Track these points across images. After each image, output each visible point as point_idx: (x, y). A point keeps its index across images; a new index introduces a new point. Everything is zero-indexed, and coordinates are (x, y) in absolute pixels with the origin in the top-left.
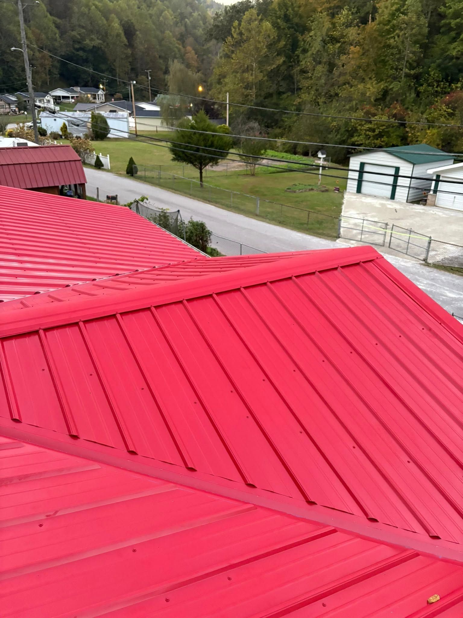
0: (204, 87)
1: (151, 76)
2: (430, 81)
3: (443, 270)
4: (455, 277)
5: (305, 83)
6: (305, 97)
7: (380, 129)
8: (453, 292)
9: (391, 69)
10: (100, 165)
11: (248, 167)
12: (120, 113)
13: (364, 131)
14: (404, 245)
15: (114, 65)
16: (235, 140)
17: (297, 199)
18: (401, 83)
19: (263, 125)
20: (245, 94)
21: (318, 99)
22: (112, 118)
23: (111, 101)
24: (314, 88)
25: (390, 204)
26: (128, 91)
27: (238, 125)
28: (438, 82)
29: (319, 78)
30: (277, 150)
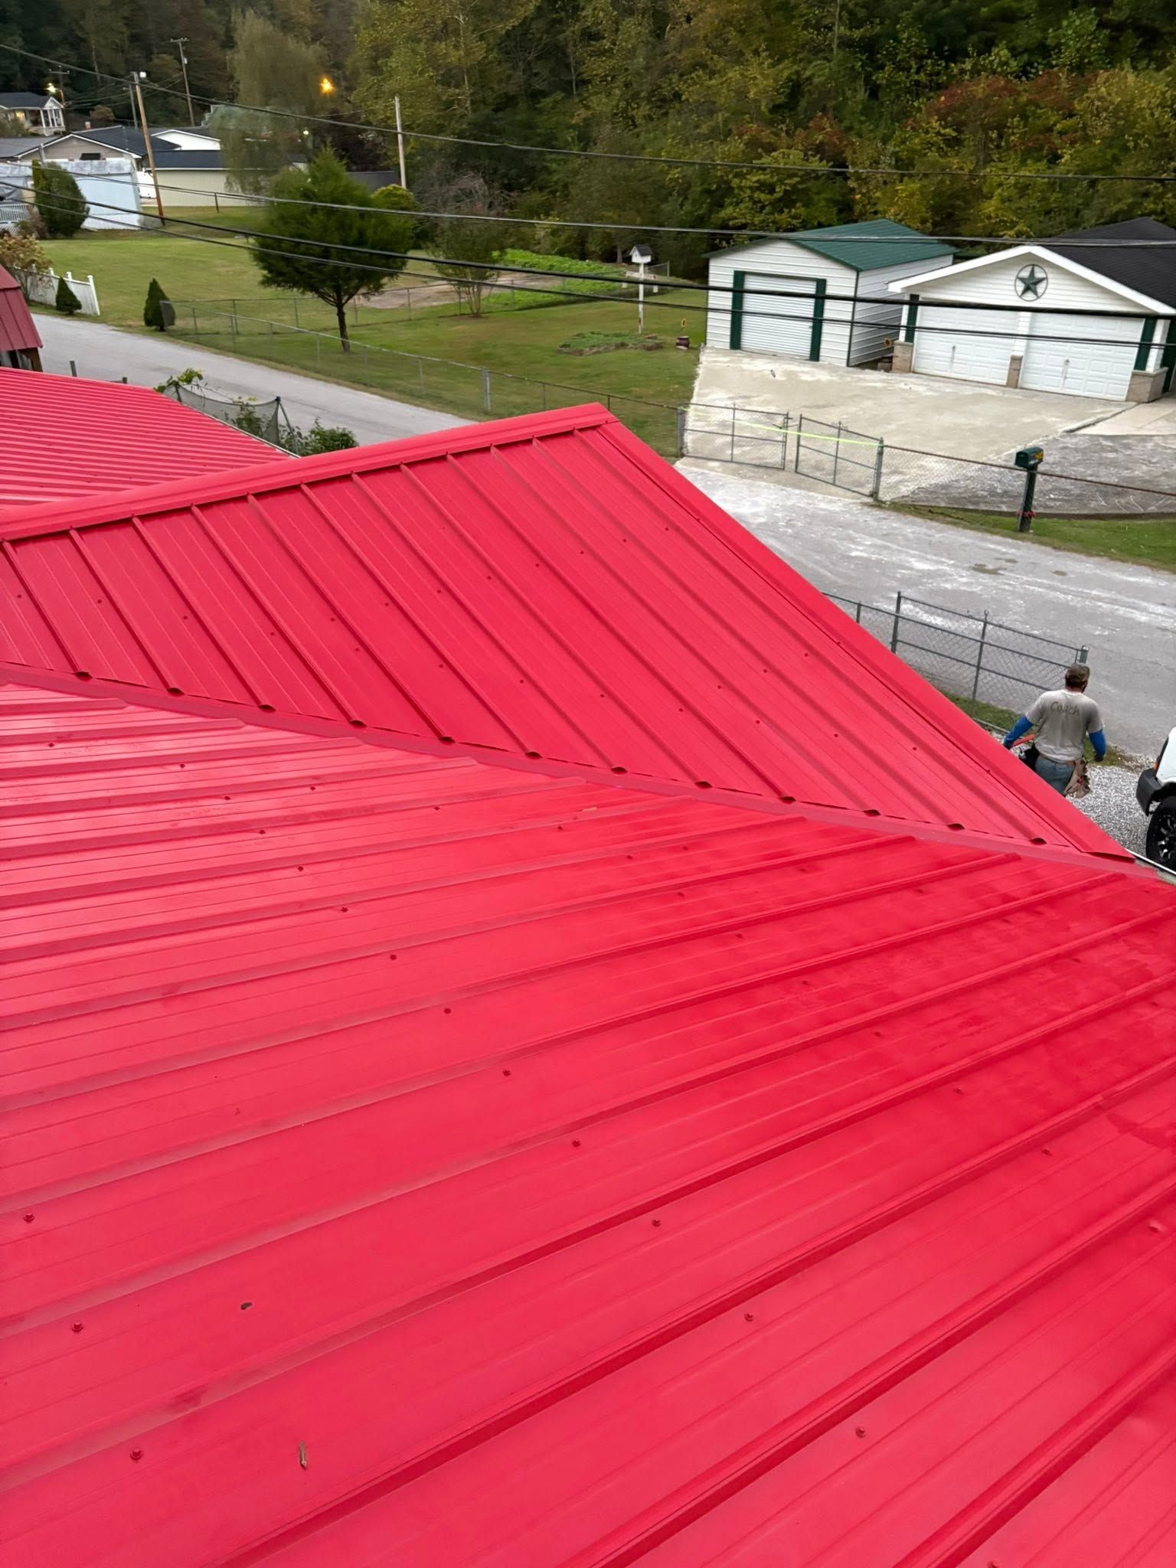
0: (335, 82)
1: (186, 56)
2: (899, 57)
3: (910, 513)
4: (934, 528)
5: (597, 67)
6: (601, 103)
7: (786, 184)
8: (927, 559)
9: (805, 28)
10: (71, 305)
11: (463, 295)
12: (112, 161)
13: (748, 191)
14: (829, 465)
15: (81, 28)
16: (427, 225)
17: (585, 370)
18: (832, 64)
19: (496, 184)
20: (444, 98)
21: (633, 109)
22: (89, 175)
23: (84, 127)
24: (621, 80)
25: (807, 373)
26: (129, 98)
27: (432, 185)
28: (922, 58)
29: (632, 53)
30: (537, 248)
